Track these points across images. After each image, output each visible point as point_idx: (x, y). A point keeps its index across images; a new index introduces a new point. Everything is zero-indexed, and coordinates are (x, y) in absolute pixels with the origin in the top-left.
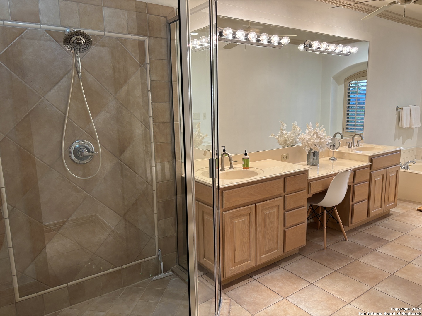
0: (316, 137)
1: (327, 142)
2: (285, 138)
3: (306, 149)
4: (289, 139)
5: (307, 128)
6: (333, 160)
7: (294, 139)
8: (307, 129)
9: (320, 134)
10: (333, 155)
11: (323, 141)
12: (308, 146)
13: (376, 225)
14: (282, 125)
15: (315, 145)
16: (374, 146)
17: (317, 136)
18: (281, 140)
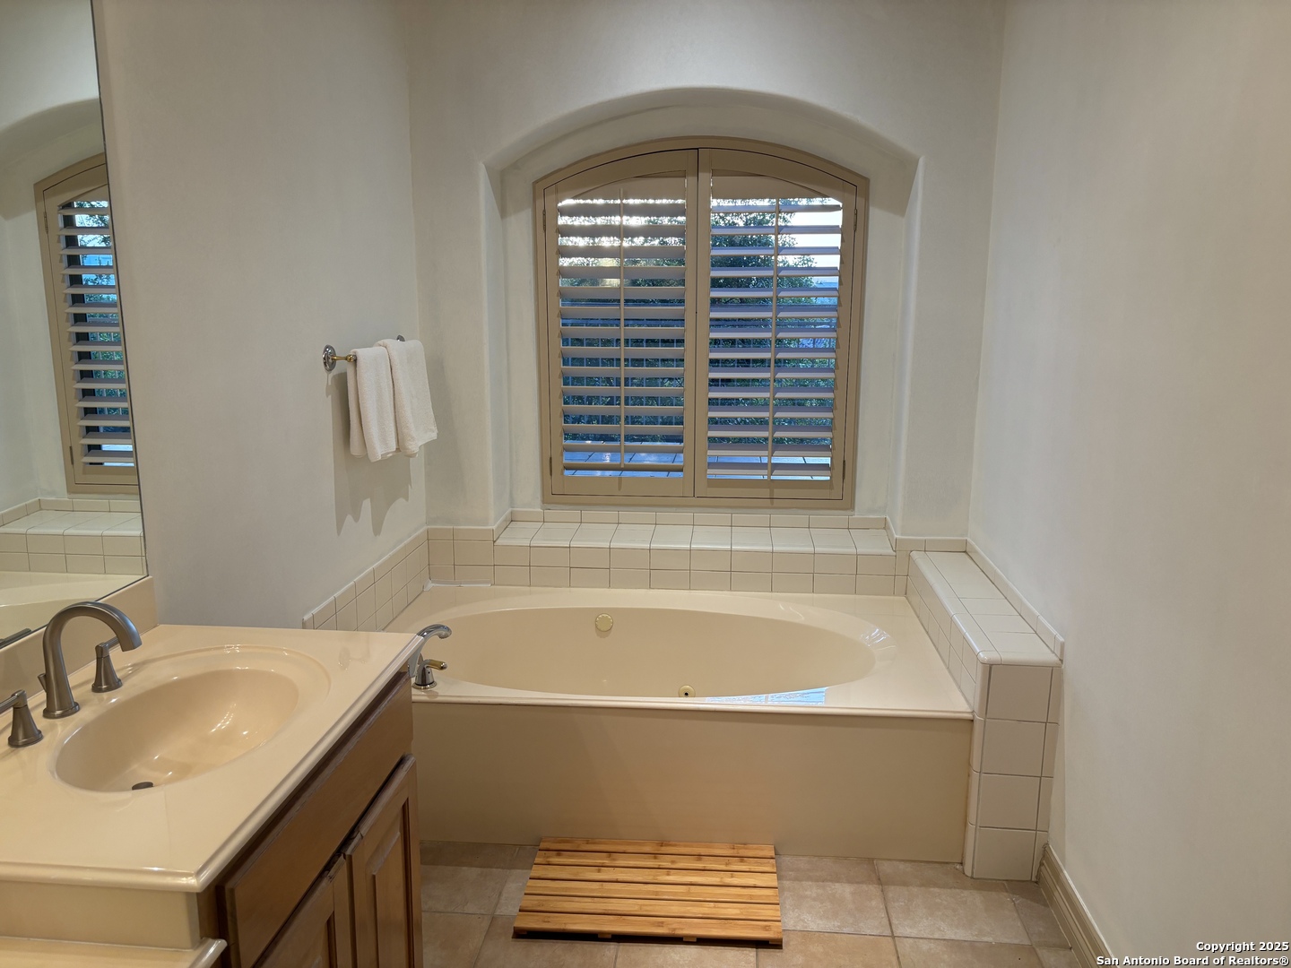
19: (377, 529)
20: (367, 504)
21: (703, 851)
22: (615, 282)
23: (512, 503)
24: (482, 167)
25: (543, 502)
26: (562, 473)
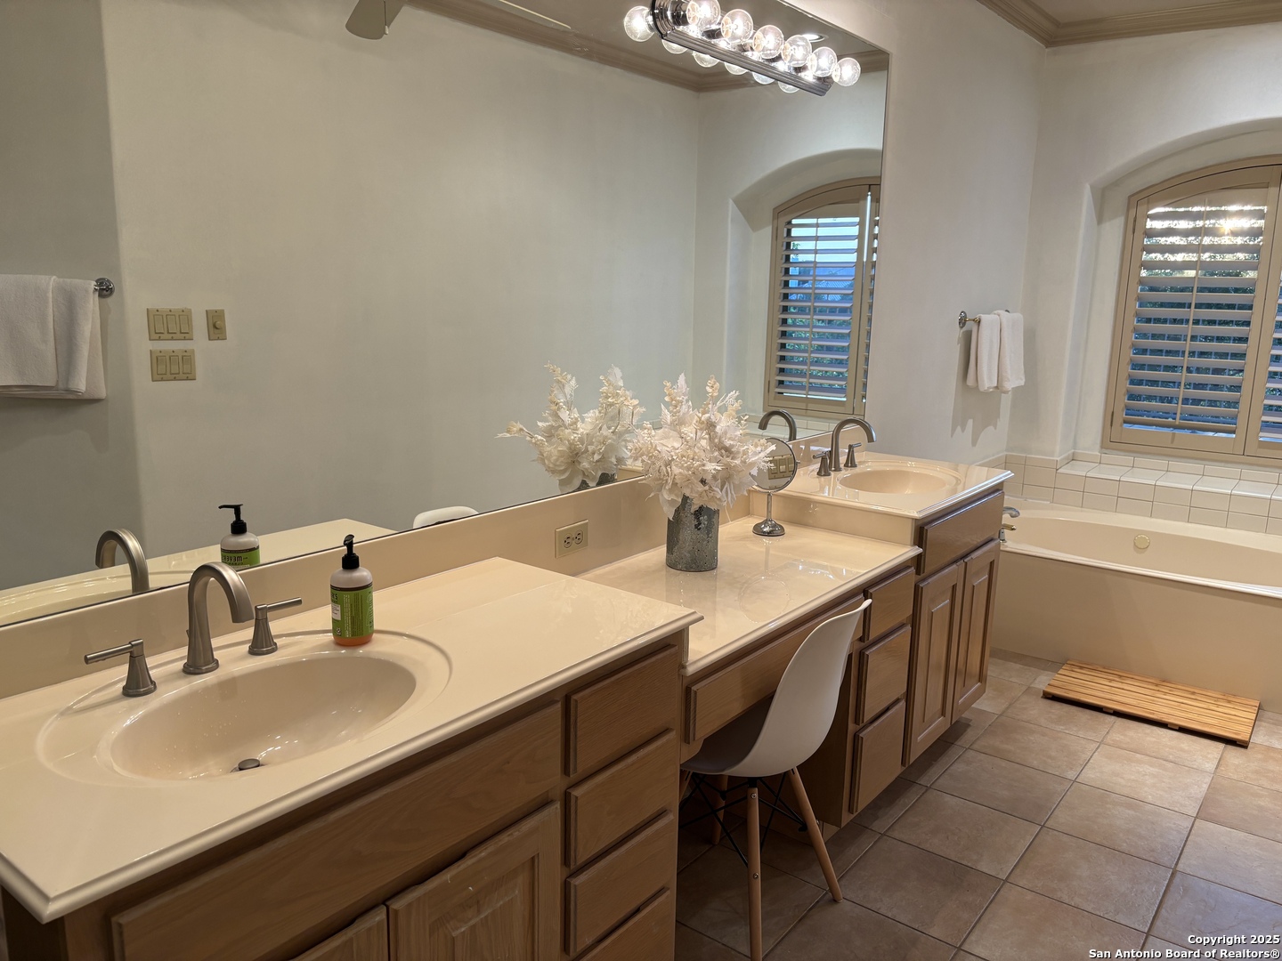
0: (704, 443)
1: (752, 465)
2: (572, 445)
3: (666, 496)
4: (591, 448)
5: (667, 399)
6: (769, 534)
7: (611, 448)
8: (667, 405)
9: (726, 433)
10: (769, 511)
11: (737, 462)
12: (675, 484)
13: (928, 789)
14: (559, 382)
15: (703, 482)
16: (911, 465)
17: (711, 440)
18: (554, 450)
19: (974, 443)
20: (970, 422)
21: (1196, 691)
22: (1191, 273)
23: (1075, 445)
24: (1088, 187)
25: (1102, 447)
26: (1121, 426)
